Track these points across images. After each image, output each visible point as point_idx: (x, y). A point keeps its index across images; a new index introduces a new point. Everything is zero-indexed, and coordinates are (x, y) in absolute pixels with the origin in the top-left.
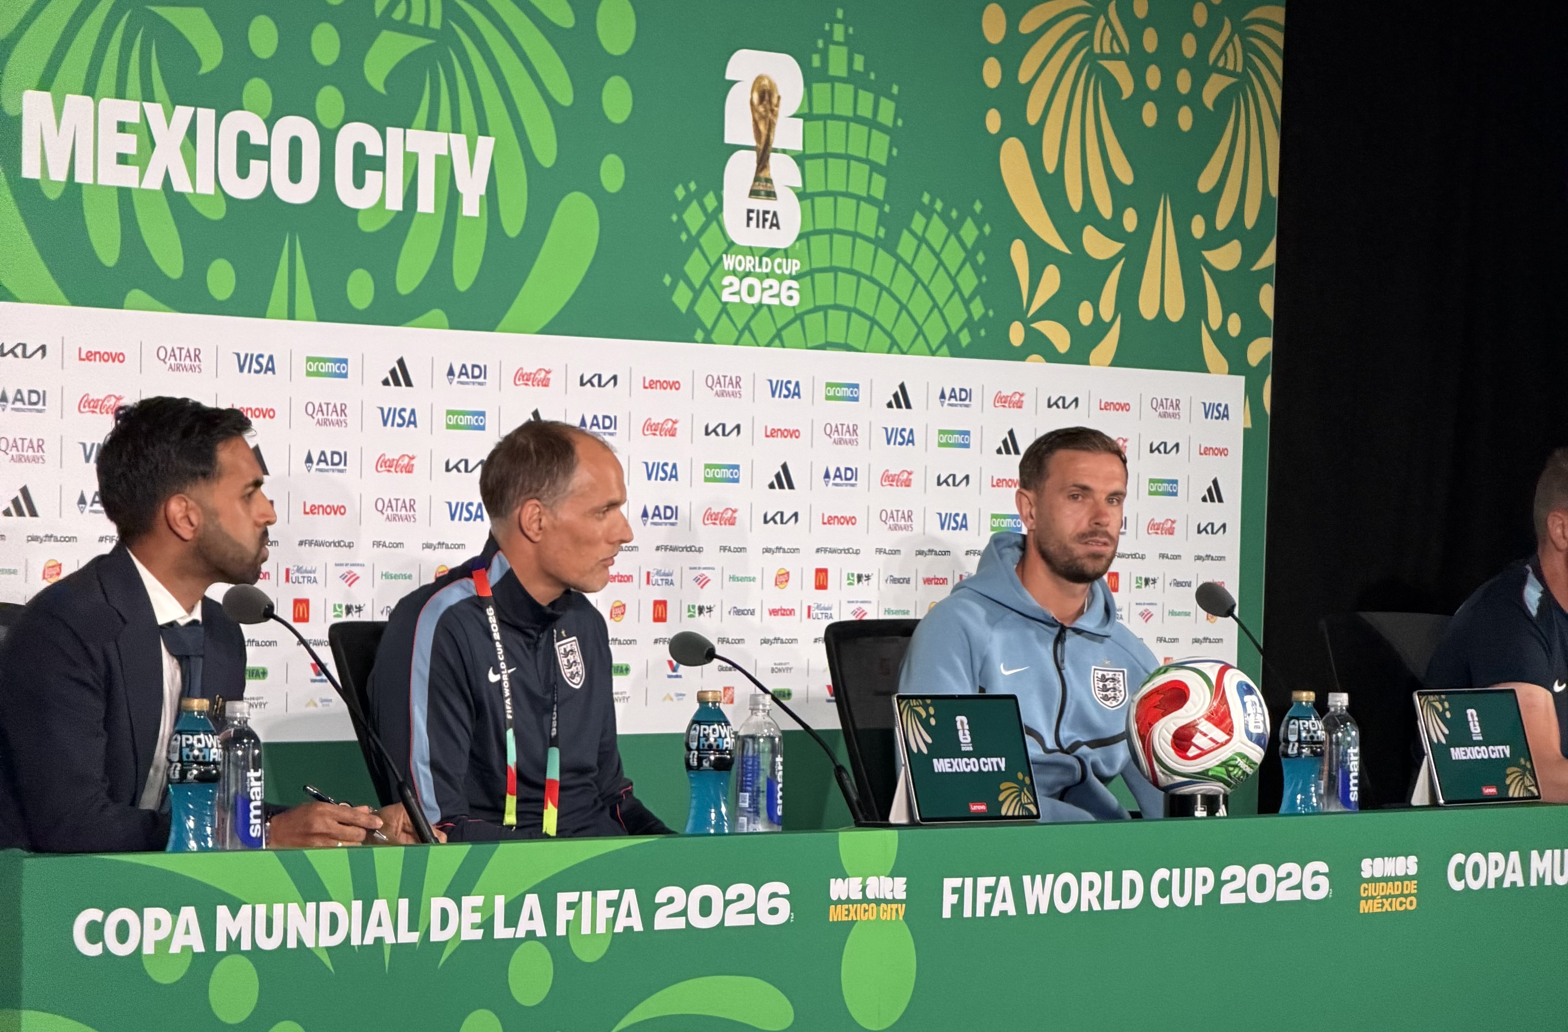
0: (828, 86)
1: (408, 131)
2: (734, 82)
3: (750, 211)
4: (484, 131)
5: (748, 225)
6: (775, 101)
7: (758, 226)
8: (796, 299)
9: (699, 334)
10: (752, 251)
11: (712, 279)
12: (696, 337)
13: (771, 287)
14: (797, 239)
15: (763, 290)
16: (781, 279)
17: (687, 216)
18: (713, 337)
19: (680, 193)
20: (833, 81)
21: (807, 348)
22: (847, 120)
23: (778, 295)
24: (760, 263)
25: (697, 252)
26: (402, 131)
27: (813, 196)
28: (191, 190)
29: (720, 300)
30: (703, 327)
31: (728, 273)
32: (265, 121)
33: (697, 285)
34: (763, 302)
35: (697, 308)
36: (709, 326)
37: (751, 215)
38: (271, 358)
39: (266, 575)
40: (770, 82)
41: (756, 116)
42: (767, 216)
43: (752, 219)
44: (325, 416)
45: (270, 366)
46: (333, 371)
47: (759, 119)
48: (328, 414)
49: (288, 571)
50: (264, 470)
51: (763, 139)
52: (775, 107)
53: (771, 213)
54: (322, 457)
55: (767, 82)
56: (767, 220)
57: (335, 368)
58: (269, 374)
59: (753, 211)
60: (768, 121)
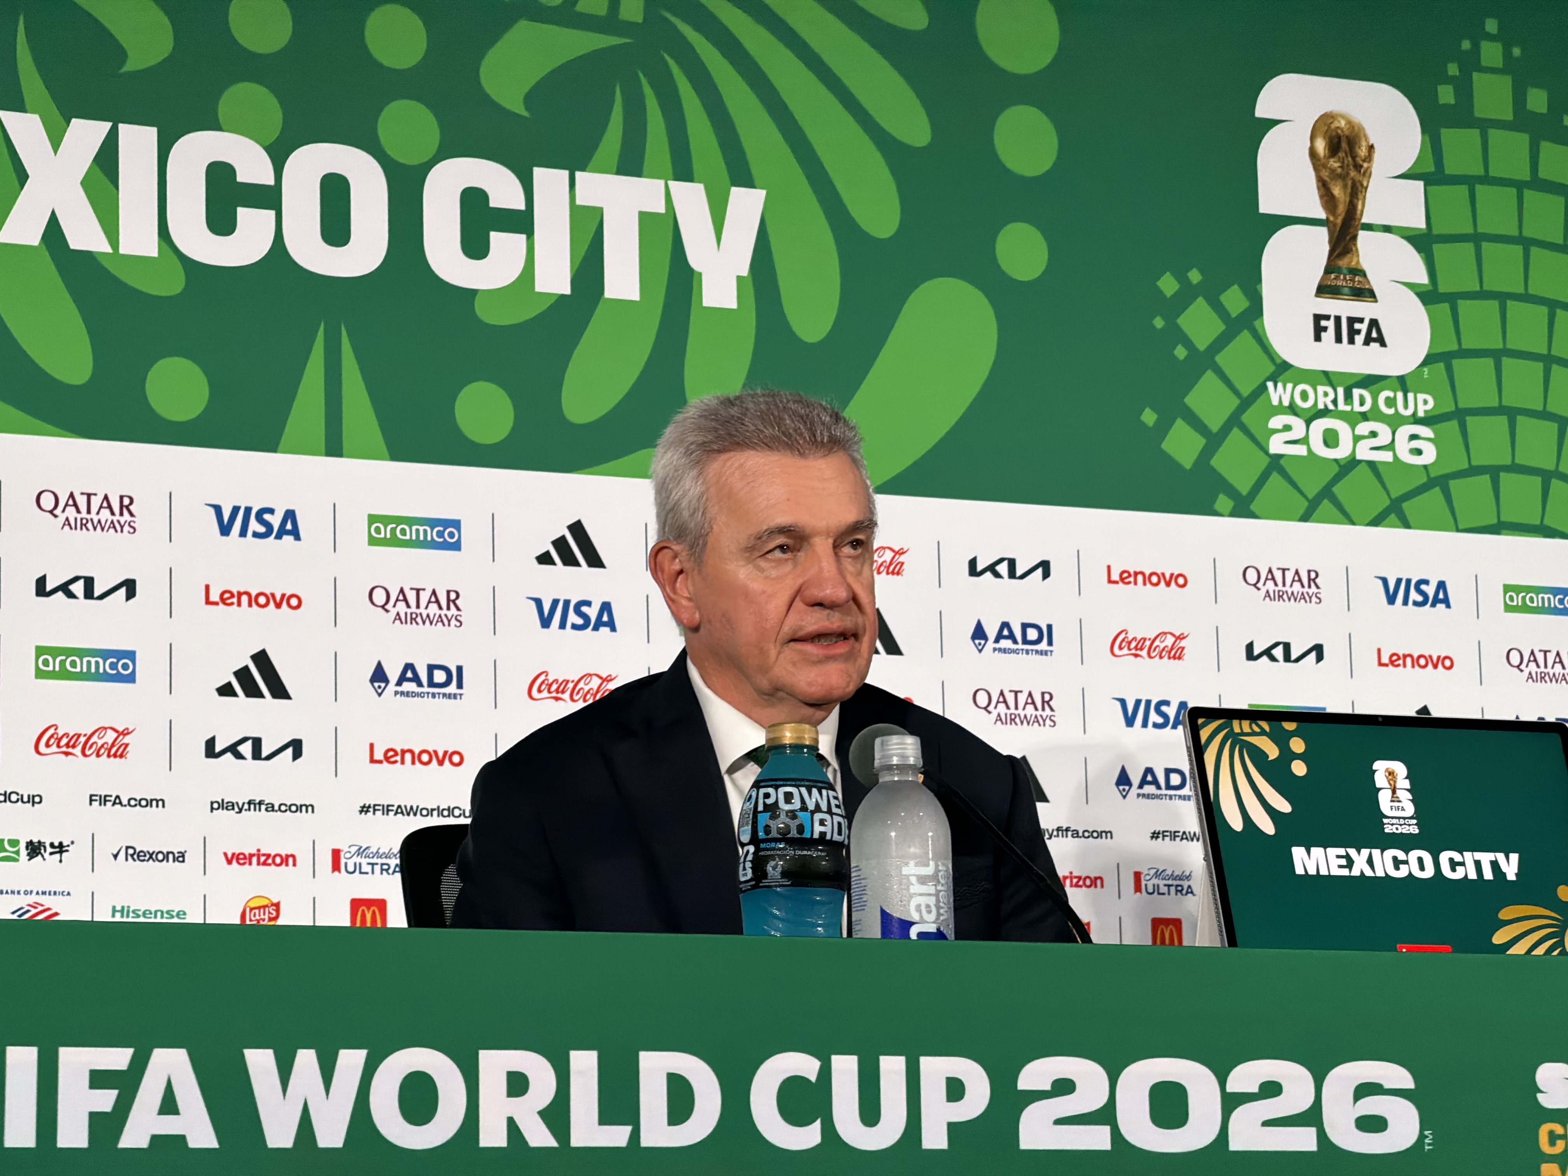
0: (1475, 133)
1: (578, 175)
2: (1274, 122)
3: (1318, 318)
4: (745, 180)
5: (1318, 338)
6: (1363, 152)
7: (1339, 339)
8: (1430, 455)
9: (1223, 502)
10: (1327, 377)
11: (1245, 418)
12: (1218, 506)
13: (1374, 434)
14: (1424, 363)
15: (1357, 439)
16: (1394, 422)
17: (1184, 321)
18: (1253, 507)
19: (1168, 285)
20: (1484, 125)
21: (1458, 530)
22: (1520, 186)
23: (1390, 447)
24: (1348, 397)
25: (1209, 376)
26: (565, 173)
27: (1452, 299)
28: (109, 250)
29: (1266, 452)
30: (1231, 491)
31: (1280, 410)
32: (268, 149)
33: (1215, 426)
34: (1358, 457)
35: (1217, 462)
36: (1244, 490)
37: (1323, 323)
38: (290, 515)
39: (287, 860)
40: (1349, 122)
41: (1325, 174)
42: (1357, 326)
43: (1325, 329)
44: (413, 609)
45: (289, 526)
46: (429, 538)
47: (1331, 179)
48: (418, 607)
49: (336, 854)
50: (280, 691)
51: (1342, 209)
52: (1364, 161)
53: (1366, 322)
54: (409, 672)
55: (1343, 123)
56: (1358, 332)
57: (432, 534)
58: (288, 539)
59: (1327, 318)
60: (1350, 183)
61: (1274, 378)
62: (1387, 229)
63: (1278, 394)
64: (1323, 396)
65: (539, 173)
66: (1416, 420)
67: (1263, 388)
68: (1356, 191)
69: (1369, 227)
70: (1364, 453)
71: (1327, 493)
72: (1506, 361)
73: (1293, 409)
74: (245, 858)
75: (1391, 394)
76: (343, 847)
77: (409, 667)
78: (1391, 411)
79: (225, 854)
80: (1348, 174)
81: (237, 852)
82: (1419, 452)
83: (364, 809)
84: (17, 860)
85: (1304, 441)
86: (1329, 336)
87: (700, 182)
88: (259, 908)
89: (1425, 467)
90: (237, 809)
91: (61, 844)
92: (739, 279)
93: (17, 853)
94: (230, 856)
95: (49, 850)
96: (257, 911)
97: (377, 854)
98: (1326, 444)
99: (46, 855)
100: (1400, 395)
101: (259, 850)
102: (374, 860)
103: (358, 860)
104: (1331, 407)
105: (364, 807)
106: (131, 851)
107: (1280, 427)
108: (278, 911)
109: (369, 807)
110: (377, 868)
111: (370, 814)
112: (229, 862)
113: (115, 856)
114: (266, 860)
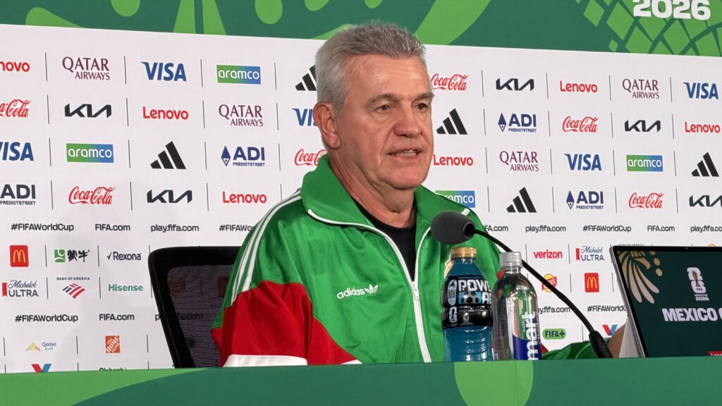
12: (610, 46)
13: (681, 4)
29: (632, 16)
30: (616, 38)
33: (608, 2)
34: (675, 17)
35: (610, 22)
36: (623, 38)
38: (181, 67)
44: (240, 117)
45: (180, 73)
46: (246, 78)
48: (242, 115)
50: (180, 165)
54: (239, 151)
57: (247, 75)
58: (180, 80)
77: (239, 149)
83: (222, 228)
84: (64, 261)
89: (705, 21)
90: (163, 230)
91: (84, 251)
93: (64, 257)
95: (79, 255)
99: (77, 258)
106: (116, 254)
109: (224, 226)
113: (109, 257)
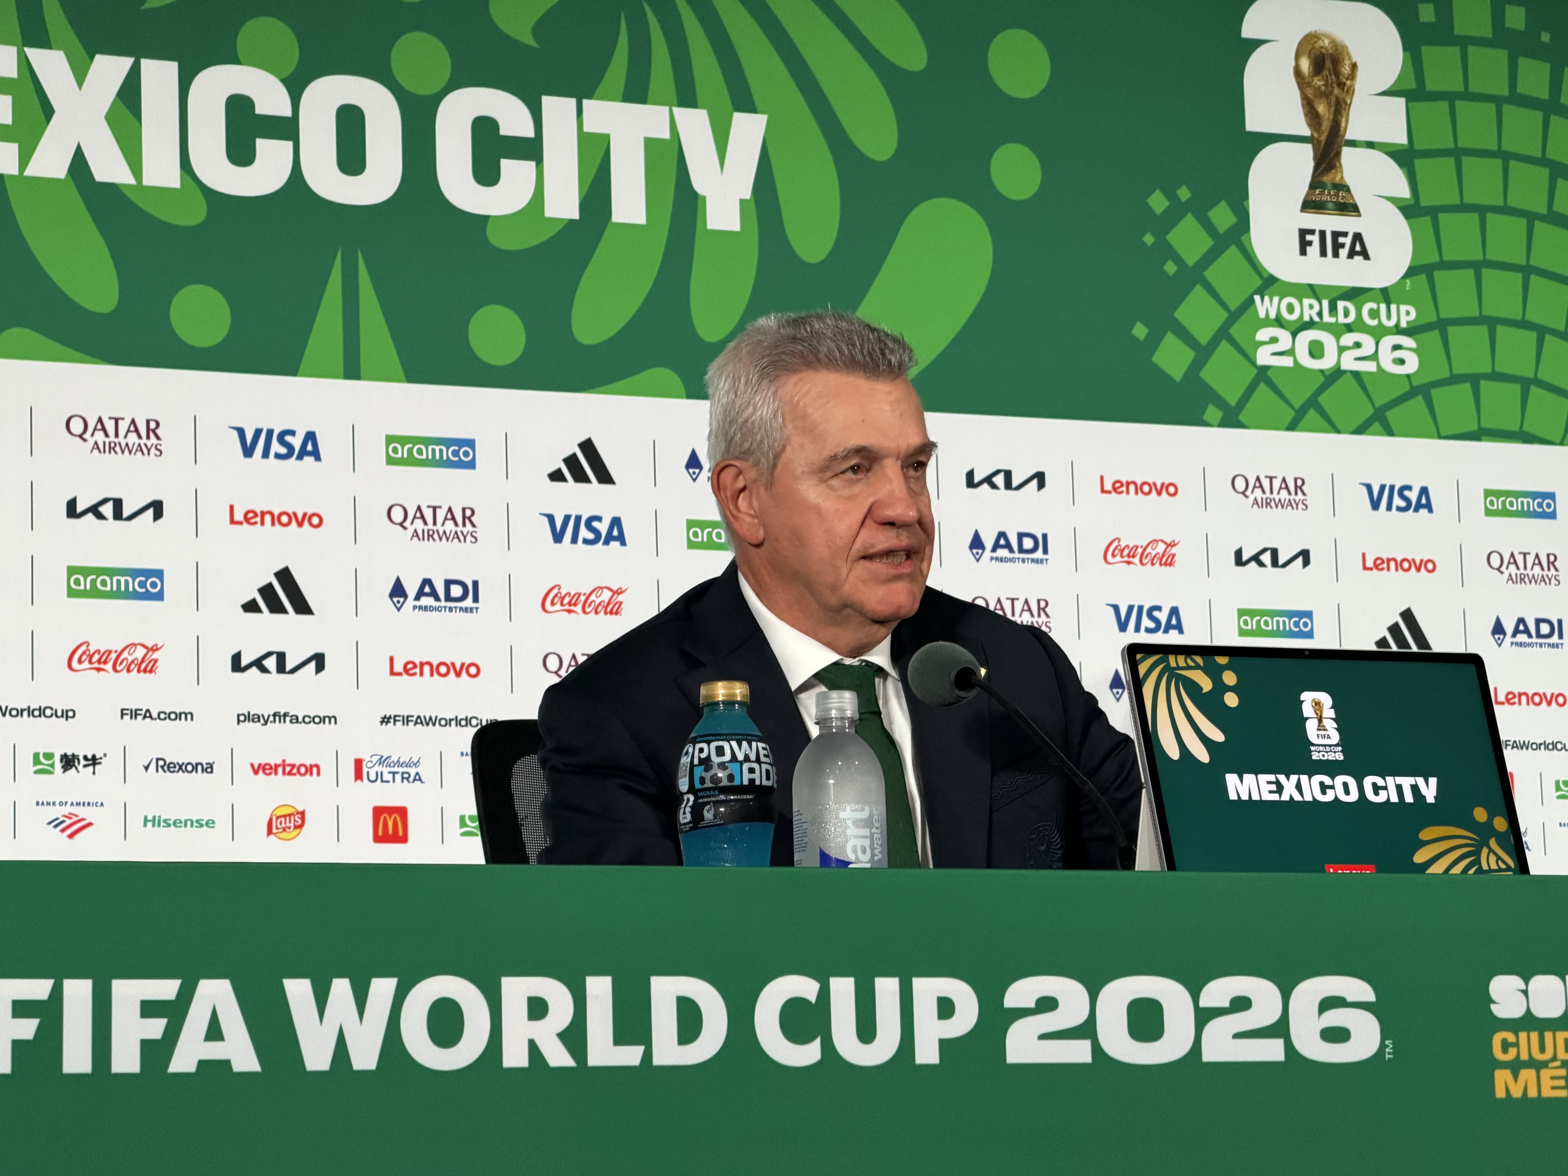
0: (1455, 51)
1: (585, 102)
2: (1259, 43)
3: (1303, 233)
4: (747, 105)
5: (1303, 252)
6: (1346, 70)
7: (1323, 253)
8: (1412, 364)
9: (1213, 413)
10: (1313, 291)
11: (1234, 331)
12: (1207, 417)
13: (1358, 345)
14: (1407, 275)
15: (1342, 350)
16: (1378, 333)
17: (1175, 238)
18: (1242, 417)
19: (1158, 202)
20: (1464, 42)
21: (1440, 437)
22: (1498, 101)
23: (1374, 357)
24: (1333, 309)
25: (1198, 289)
26: (572, 102)
27: (1433, 212)
28: (132, 181)
29: (1254, 363)
30: (1220, 402)
31: (1267, 322)
32: (284, 81)
33: (1204, 339)
34: (1344, 367)
35: (1206, 374)
36: (1233, 402)
37: (1309, 237)
38: (311, 436)
39: (311, 769)
40: (1333, 42)
41: (1309, 92)
42: (1341, 240)
43: (1310, 243)
44: (430, 525)
45: (310, 447)
46: (445, 457)
47: (1316, 97)
48: (435, 523)
49: (358, 763)
50: (302, 607)
51: (1326, 126)
52: (1347, 79)
53: (1350, 236)
54: (426, 587)
55: (1327, 42)
56: (1343, 246)
57: (448, 453)
58: (309, 460)
59: (1312, 232)
60: (1333, 99)
61: (1261, 291)
62: (1370, 145)
63: (1265, 307)
64: (1309, 309)
65: (547, 101)
66: (1398, 330)
67: (1250, 302)
68: (1340, 108)
69: (1352, 144)
70: (1348, 363)
71: (1313, 403)
72: (1486, 272)
73: (1279, 322)
74: (271, 768)
75: (1374, 306)
76: (366, 757)
77: (427, 582)
78: (1374, 323)
79: (252, 765)
80: (1331, 93)
81: (263, 762)
82: (1401, 362)
83: (385, 720)
84: (51, 773)
85: (1291, 352)
86: (1314, 250)
87: (702, 108)
88: (285, 816)
89: (1408, 376)
90: (262, 721)
91: (94, 756)
92: (742, 202)
93: (52, 765)
94: (256, 766)
95: (83, 762)
96: (283, 819)
97: (399, 763)
98: (1312, 355)
99: (80, 768)
100: (1383, 306)
101: (284, 761)
102: (396, 769)
103: (379, 768)
104: (1316, 319)
105: (385, 717)
106: (161, 763)
107: (1267, 339)
108: (303, 819)
109: (390, 717)
110: (398, 777)
111: (391, 725)
112: (256, 772)
113: (147, 768)
114: (290, 769)
